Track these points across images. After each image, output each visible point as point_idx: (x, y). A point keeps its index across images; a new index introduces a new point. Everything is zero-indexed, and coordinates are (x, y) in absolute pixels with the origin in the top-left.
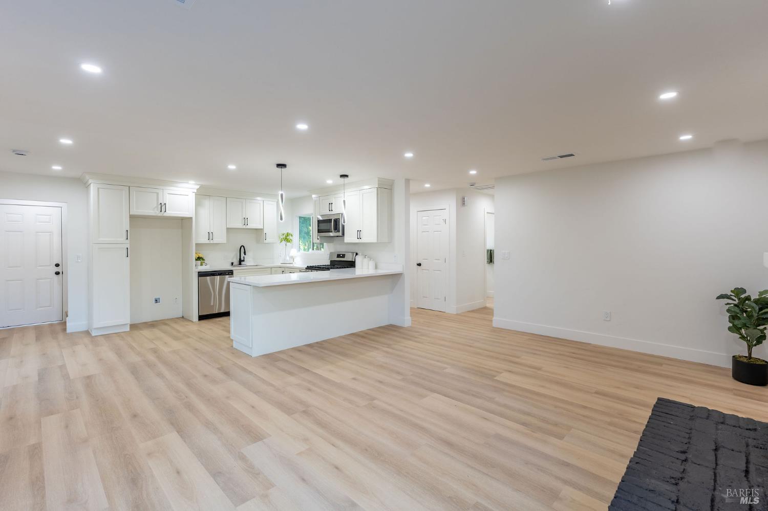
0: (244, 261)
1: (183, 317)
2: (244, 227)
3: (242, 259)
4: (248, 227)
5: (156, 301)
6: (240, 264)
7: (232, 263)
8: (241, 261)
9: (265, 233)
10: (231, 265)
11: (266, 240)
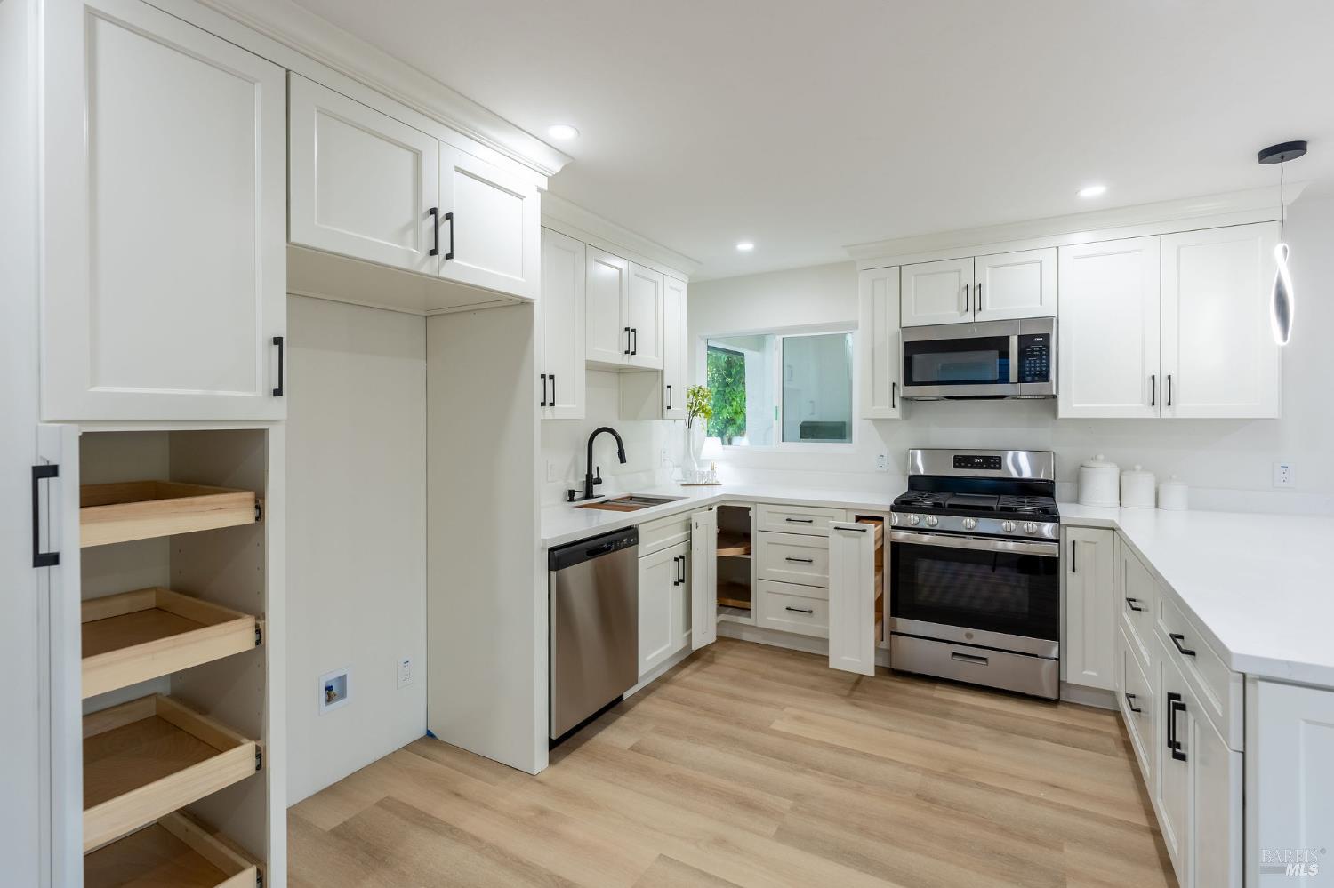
0: (599, 481)
1: (430, 734)
2: (627, 360)
3: (595, 475)
4: (634, 362)
5: (331, 694)
6: (589, 495)
7: (571, 493)
8: (591, 481)
9: (669, 387)
10: (568, 498)
11: (669, 408)
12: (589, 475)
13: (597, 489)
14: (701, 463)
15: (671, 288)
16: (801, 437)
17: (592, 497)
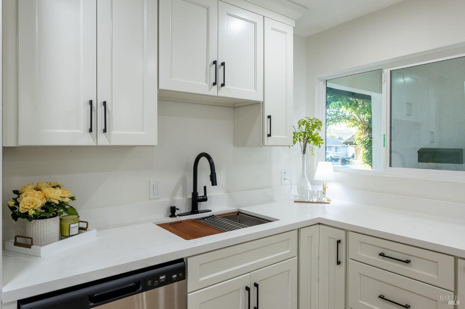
0: (205, 199)
2: (214, 91)
3: (201, 194)
4: (224, 93)
6: (194, 210)
7: (173, 211)
8: (197, 199)
9: (269, 117)
10: (170, 214)
11: (269, 135)
12: (195, 193)
13: (202, 206)
14: (314, 183)
15: (272, 29)
16: (419, 161)
17: (198, 212)
